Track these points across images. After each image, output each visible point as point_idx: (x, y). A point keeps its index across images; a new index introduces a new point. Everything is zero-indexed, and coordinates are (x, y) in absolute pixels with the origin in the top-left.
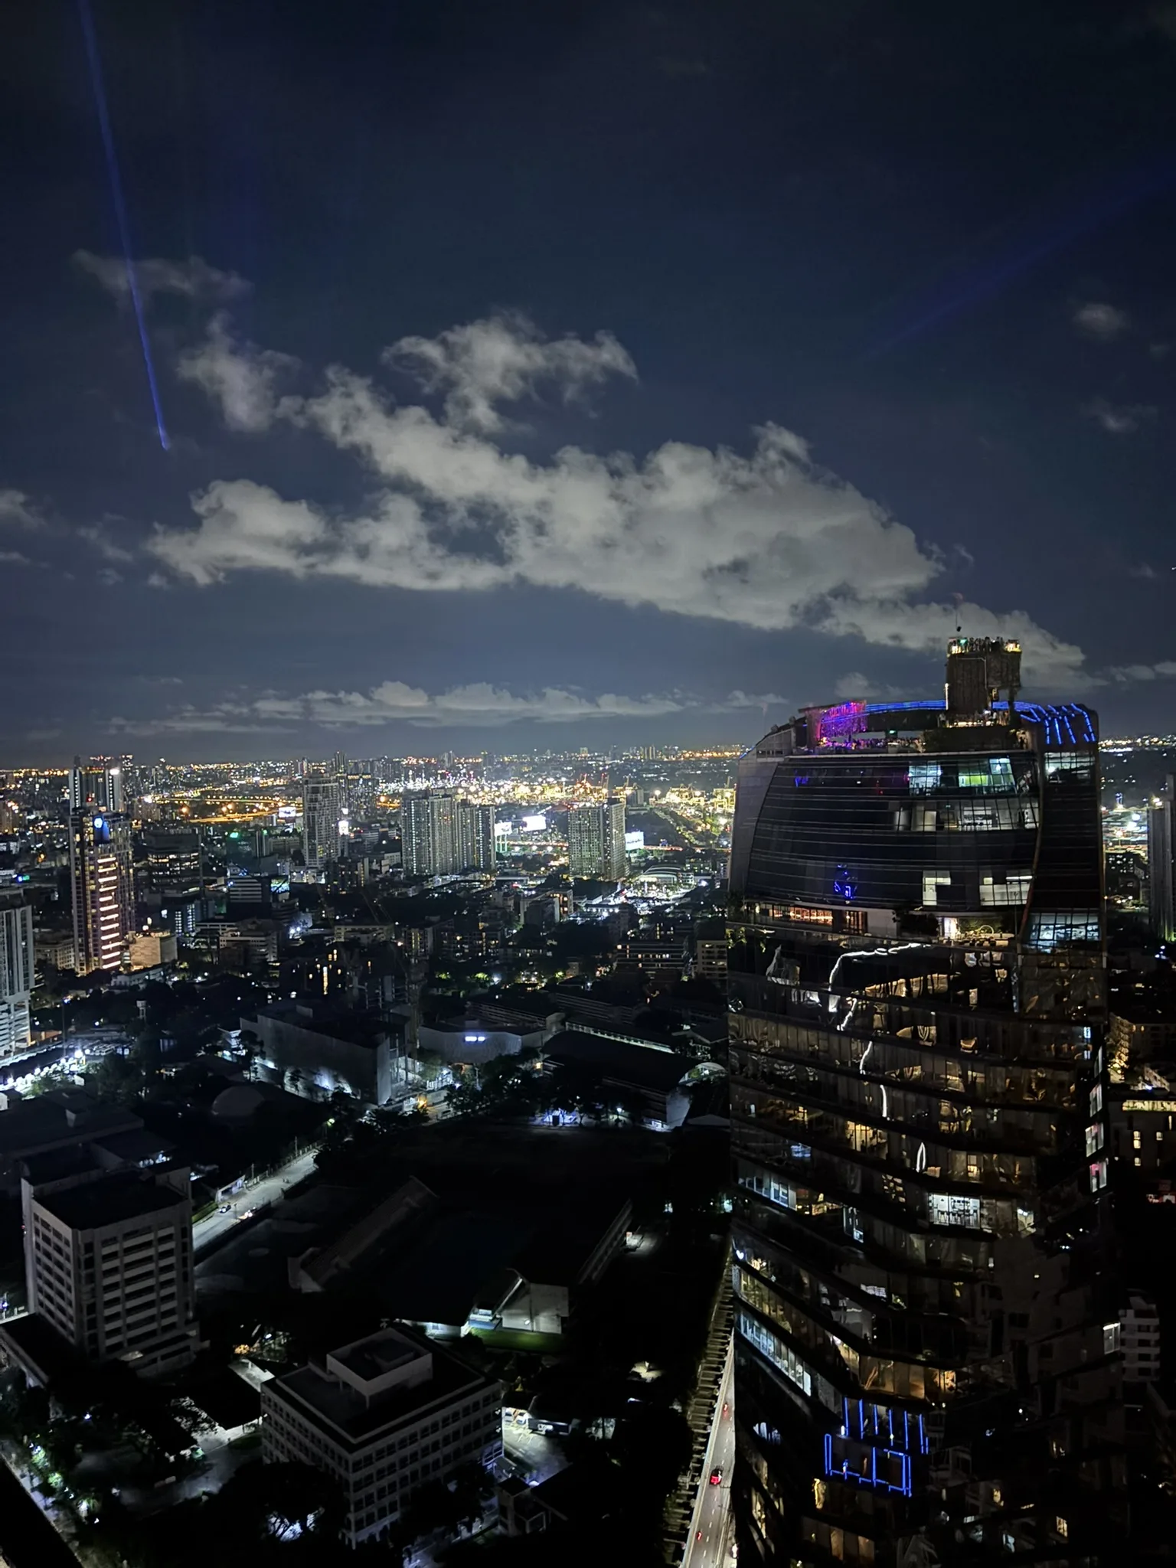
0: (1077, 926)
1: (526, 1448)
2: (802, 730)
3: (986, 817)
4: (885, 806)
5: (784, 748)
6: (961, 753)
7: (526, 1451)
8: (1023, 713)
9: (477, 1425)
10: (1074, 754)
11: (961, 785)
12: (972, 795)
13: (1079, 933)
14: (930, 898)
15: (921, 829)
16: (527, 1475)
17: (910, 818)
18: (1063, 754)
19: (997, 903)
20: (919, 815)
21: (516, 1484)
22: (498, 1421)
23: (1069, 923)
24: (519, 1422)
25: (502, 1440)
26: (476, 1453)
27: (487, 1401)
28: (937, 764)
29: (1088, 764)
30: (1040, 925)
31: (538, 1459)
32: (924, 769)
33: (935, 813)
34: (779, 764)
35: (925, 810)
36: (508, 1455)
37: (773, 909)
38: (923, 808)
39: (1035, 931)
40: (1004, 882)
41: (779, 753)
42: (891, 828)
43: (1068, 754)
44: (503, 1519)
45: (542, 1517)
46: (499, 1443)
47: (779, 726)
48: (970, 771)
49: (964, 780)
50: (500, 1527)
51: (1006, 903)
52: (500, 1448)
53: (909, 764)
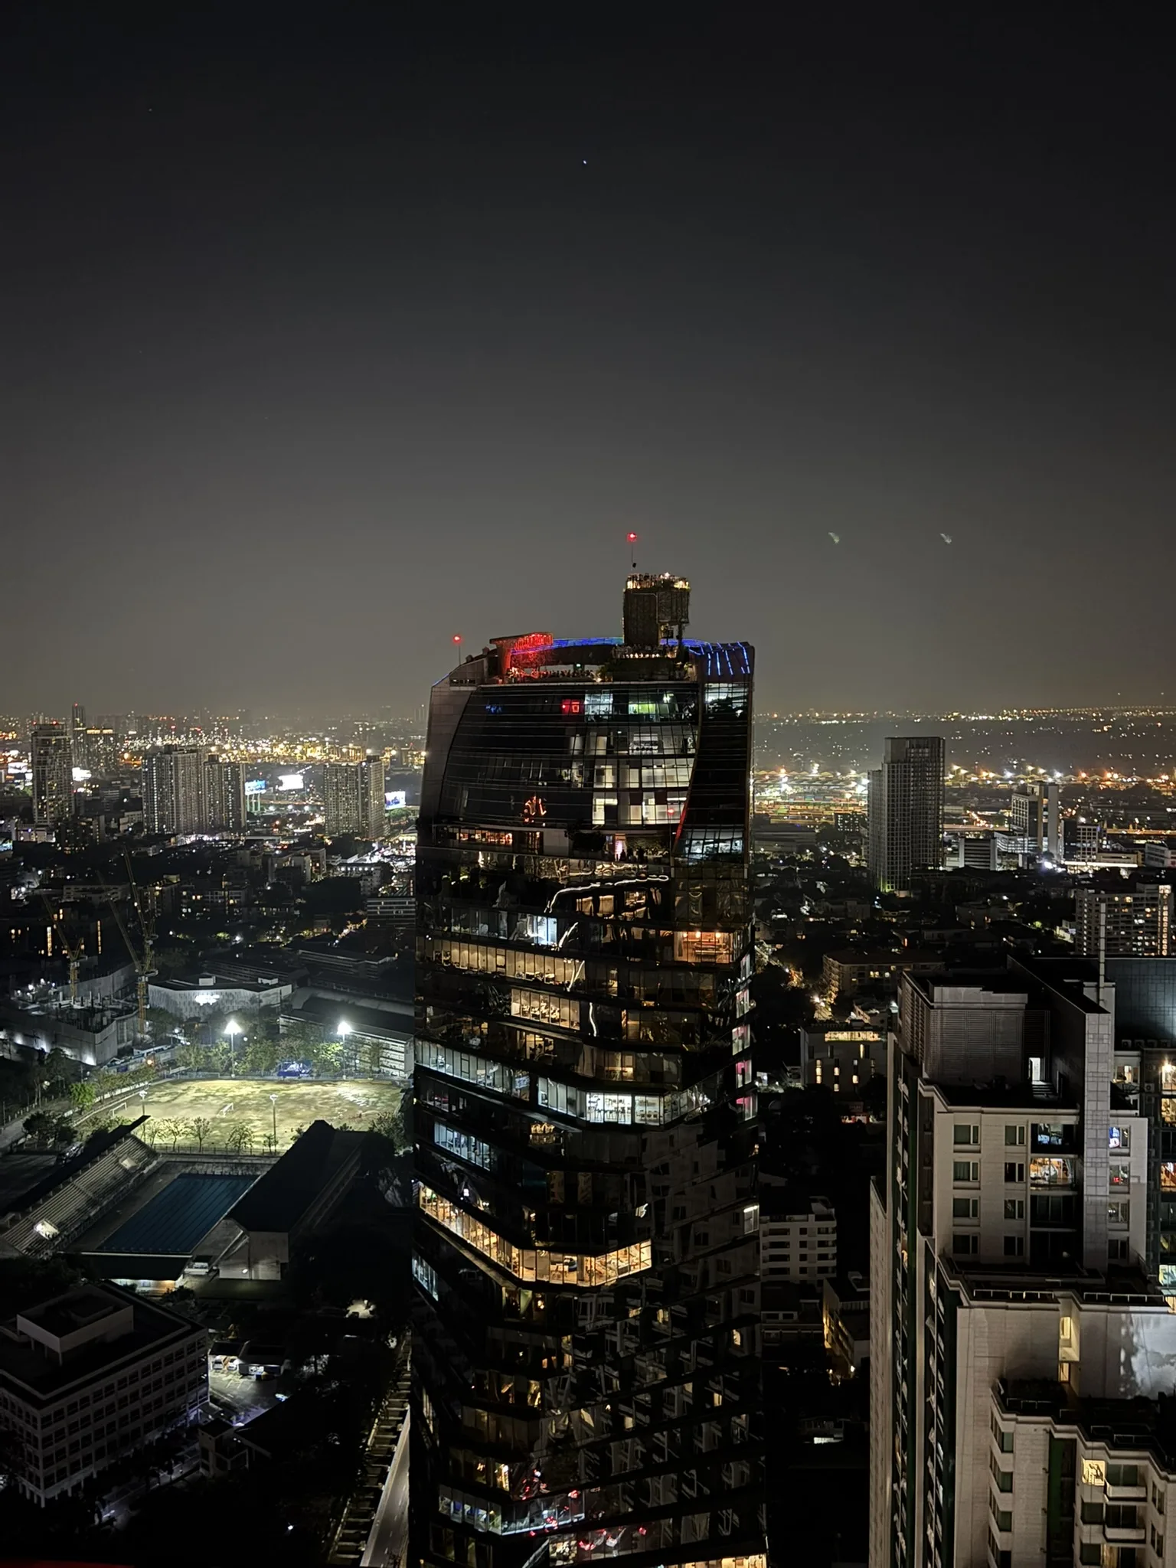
0: (724, 841)
1: (235, 1393)
2: (494, 661)
3: (652, 743)
4: (563, 731)
5: (478, 678)
6: (632, 683)
7: (235, 1396)
8: (691, 648)
9: (180, 1373)
10: (730, 685)
11: (631, 712)
12: (641, 720)
13: (724, 847)
14: (599, 818)
15: (593, 753)
16: (234, 1418)
17: (585, 743)
18: (722, 685)
19: (658, 822)
20: (593, 740)
21: (219, 1426)
22: (203, 1367)
23: (717, 838)
24: (230, 1369)
25: (207, 1386)
26: (179, 1401)
27: (192, 1349)
28: (610, 692)
29: (742, 694)
30: (691, 840)
31: (247, 1401)
32: (598, 697)
33: (606, 738)
34: (472, 692)
35: (597, 736)
36: (214, 1400)
37: (460, 833)
38: (595, 734)
39: (687, 846)
40: (665, 803)
41: (472, 682)
42: (567, 752)
43: (726, 685)
44: (205, 1462)
45: (245, 1454)
46: (205, 1389)
47: (474, 656)
48: (638, 699)
49: (633, 708)
50: (201, 1470)
51: (666, 822)
52: (206, 1394)
53: (585, 693)
